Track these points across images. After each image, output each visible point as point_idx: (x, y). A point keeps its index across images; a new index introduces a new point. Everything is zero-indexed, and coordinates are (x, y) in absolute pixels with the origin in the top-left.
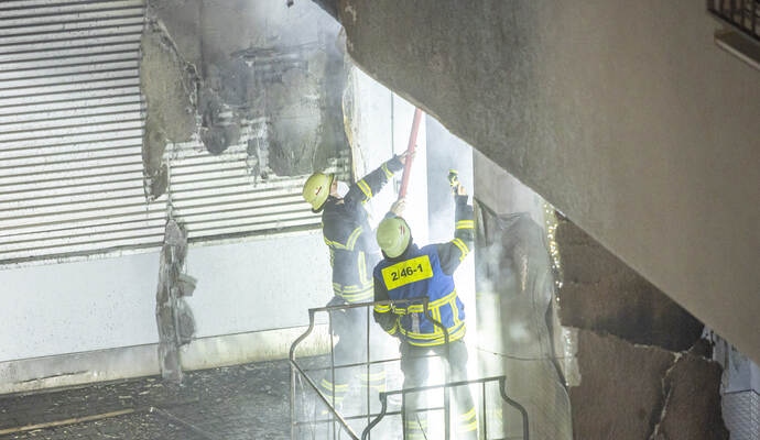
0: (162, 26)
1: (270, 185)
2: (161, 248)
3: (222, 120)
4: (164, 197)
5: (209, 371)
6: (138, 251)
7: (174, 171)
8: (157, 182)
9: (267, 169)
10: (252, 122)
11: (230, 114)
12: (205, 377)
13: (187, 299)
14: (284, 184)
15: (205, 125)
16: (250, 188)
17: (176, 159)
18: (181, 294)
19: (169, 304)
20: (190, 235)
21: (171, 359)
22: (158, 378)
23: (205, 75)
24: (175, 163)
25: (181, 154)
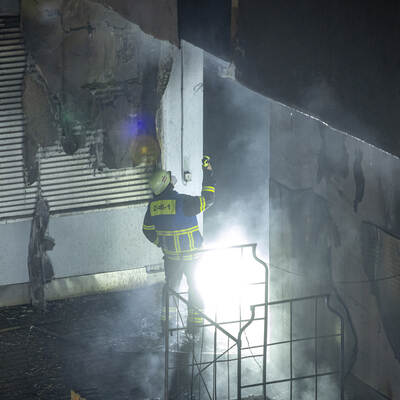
0: (38, 68)
1: (104, 175)
2: (32, 218)
3: (75, 131)
4: (35, 184)
5: (62, 301)
6: (17, 220)
7: (43, 166)
8: (32, 174)
9: (102, 164)
10: (93, 132)
11: (79, 127)
12: (60, 305)
13: (49, 252)
14: (114, 174)
15: (64, 135)
16: (91, 177)
17: (44, 158)
18: (46, 249)
19: (38, 256)
20: (51, 209)
21: (38, 293)
22: (29, 306)
23: (65, 101)
24: (44, 160)
25: (47, 155)
